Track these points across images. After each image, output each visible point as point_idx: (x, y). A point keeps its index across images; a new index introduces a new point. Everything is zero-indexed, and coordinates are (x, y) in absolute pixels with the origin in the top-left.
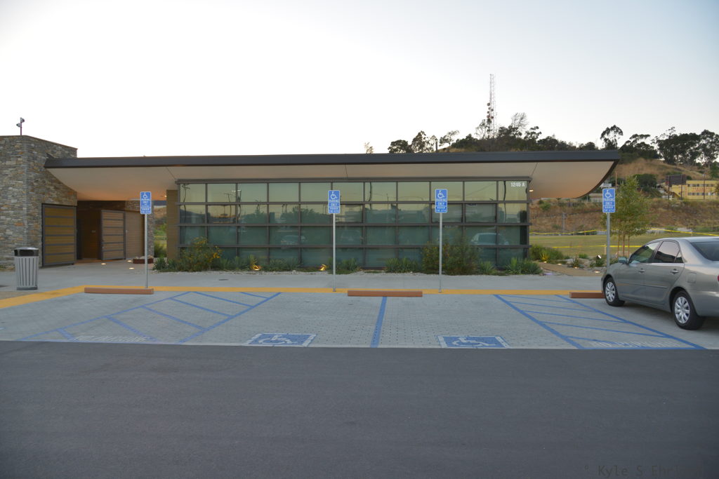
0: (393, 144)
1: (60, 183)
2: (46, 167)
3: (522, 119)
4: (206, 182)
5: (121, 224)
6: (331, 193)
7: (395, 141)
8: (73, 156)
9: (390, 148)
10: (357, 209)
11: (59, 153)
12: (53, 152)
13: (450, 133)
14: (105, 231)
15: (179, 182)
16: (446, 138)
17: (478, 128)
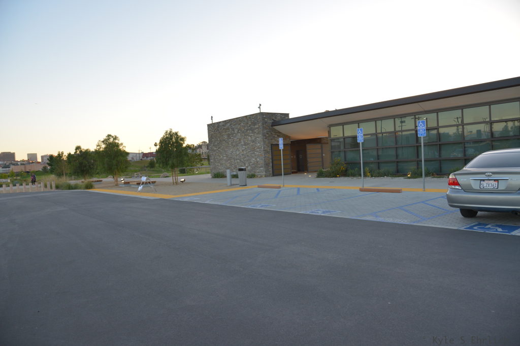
1: (280, 133)
2: (272, 126)
4: (343, 124)
5: (320, 151)
6: (358, 130)
8: (287, 118)
10: (435, 132)
11: (279, 117)
12: (276, 118)
14: (308, 156)
15: (330, 126)
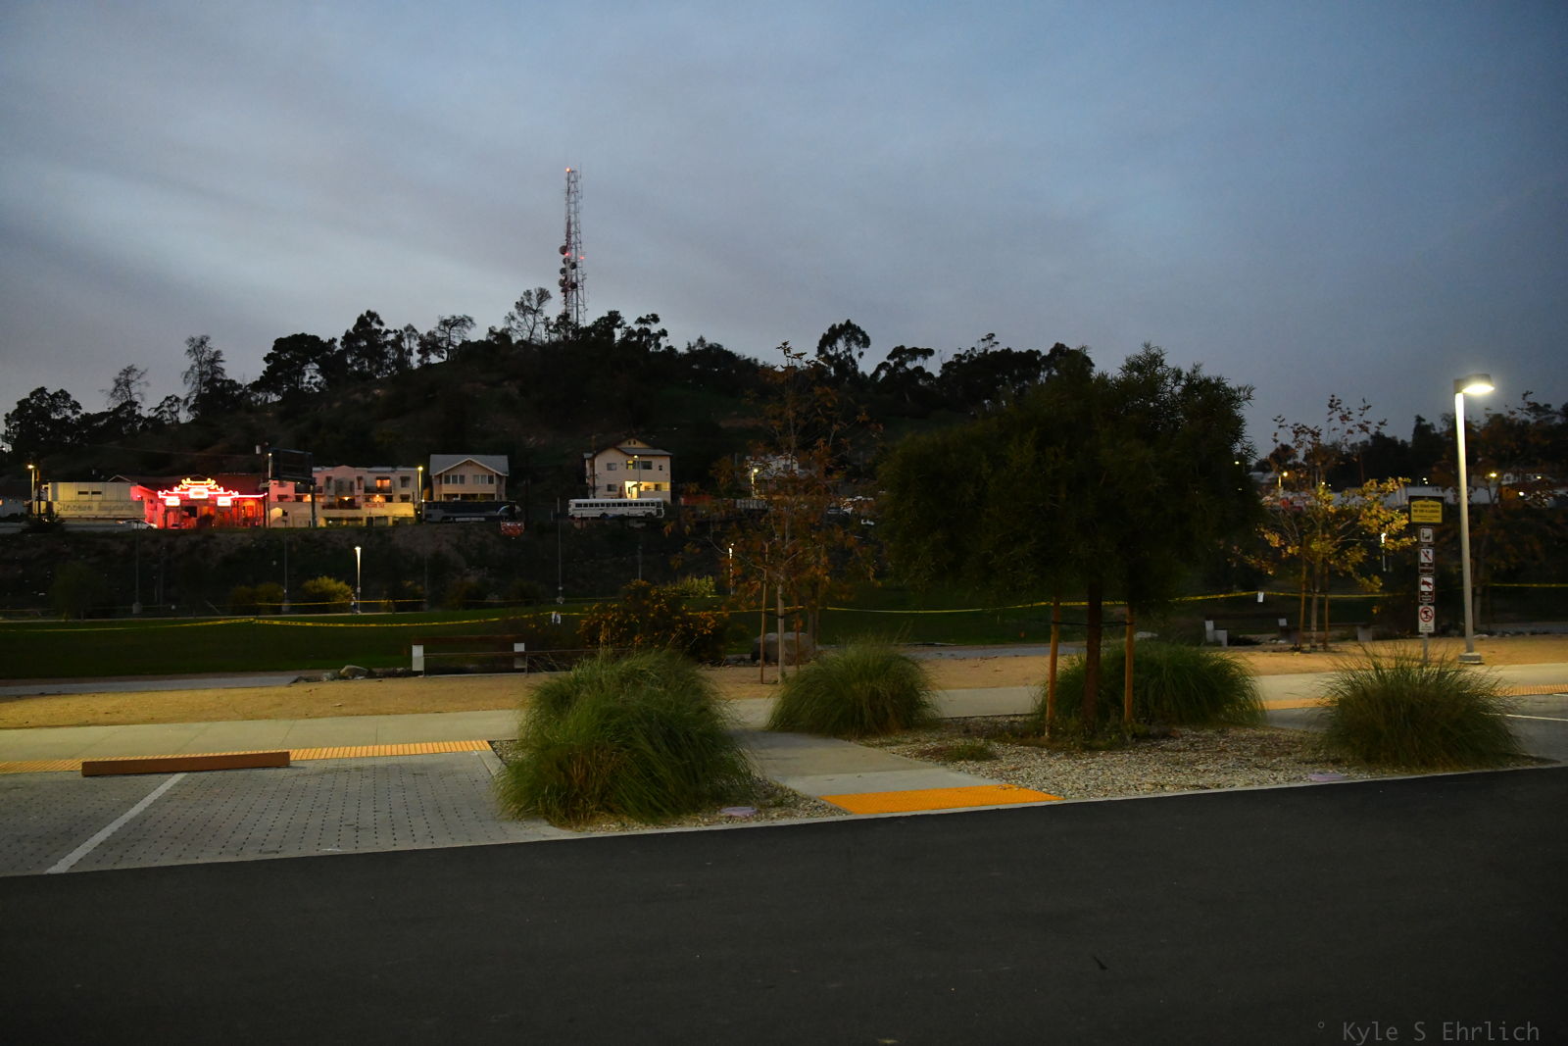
7: (285, 336)
9: (268, 358)
13: (445, 323)
16: (437, 336)
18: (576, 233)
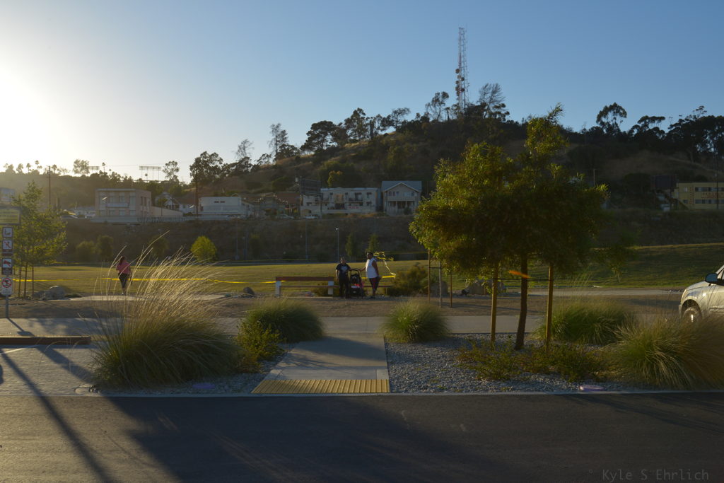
0: (315, 126)
3: (494, 92)
7: (316, 122)
9: (309, 133)
13: (395, 112)
16: (391, 119)
17: (429, 105)
18: (464, 62)
